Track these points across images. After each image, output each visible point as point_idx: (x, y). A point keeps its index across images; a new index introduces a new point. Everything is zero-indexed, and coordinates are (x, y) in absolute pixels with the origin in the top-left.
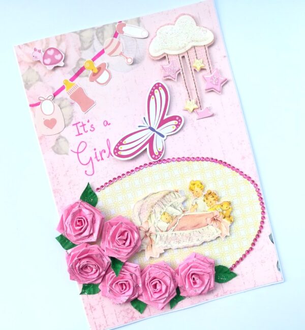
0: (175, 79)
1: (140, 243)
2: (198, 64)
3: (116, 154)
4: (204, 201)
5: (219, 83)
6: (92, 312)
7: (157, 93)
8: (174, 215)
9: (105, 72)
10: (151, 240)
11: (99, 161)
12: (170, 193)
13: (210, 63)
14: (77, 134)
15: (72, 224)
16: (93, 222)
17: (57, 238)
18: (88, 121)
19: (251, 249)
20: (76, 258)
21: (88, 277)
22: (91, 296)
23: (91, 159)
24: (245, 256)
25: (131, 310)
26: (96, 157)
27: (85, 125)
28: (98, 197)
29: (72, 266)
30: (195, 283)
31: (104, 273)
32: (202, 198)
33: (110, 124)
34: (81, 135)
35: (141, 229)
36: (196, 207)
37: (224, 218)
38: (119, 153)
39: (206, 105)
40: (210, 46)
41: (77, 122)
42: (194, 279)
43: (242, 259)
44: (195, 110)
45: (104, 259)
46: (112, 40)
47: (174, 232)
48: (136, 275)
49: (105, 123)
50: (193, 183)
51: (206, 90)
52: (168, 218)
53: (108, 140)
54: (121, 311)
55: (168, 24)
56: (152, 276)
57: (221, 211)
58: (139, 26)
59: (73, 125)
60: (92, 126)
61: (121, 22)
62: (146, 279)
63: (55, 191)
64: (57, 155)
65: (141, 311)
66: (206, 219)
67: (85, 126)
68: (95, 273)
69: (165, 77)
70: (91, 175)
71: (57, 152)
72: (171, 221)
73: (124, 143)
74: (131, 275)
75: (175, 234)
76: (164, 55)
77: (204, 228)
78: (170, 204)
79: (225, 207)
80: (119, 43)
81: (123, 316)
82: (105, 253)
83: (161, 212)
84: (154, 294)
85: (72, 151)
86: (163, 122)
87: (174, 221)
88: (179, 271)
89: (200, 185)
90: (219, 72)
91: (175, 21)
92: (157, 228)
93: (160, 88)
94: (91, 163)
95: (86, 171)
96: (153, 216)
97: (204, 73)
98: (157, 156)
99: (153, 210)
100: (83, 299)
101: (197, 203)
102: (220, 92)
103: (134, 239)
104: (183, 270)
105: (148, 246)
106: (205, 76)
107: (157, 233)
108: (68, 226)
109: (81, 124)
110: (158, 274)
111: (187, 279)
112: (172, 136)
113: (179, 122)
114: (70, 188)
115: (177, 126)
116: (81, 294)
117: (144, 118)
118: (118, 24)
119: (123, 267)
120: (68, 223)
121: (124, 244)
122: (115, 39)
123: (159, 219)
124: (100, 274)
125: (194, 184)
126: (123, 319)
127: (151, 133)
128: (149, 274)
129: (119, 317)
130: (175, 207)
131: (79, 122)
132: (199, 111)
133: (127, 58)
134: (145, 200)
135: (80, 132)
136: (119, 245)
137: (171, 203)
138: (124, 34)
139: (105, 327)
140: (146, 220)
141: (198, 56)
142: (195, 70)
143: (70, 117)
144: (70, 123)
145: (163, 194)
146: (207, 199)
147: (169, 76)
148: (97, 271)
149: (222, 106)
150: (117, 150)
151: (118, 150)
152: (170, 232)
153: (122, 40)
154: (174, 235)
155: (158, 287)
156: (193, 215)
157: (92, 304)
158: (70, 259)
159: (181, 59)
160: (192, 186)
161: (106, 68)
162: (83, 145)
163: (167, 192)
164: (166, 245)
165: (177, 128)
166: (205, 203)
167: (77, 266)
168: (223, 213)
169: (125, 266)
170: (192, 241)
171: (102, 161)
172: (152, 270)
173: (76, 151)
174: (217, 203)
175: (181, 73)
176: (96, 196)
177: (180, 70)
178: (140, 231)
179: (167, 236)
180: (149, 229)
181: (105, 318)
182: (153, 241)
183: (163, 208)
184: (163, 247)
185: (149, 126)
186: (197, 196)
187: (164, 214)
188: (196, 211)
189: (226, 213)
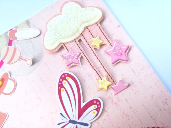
0: (79, 64)
2: (96, 42)
5: (123, 53)
7: (65, 84)
9: (9, 80)
13: (107, 37)
39: (118, 79)
40: (102, 21)
44: (109, 87)
46: (8, 48)
51: (113, 64)
55: (55, 16)
58: (29, 27)
61: (12, 29)
69: (68, 66)
76: (61, 45)
80: (15, 49)
86: (81, 112)
90: (118, 42)
91: (61, 11)
93: (67, 78)
97: (104, 48)
102: (127, 61)
106: (107, 51)
113: (98, 105)
115: (98, 109)
117: (61, 114)
118: (9, 32)
122: (10, 46)
127: (73, 127)
132: (114, 86)
133: (26, 60)
138: (18, 40)
141: (93, 34)
142: (95, 49)
147: (72, 63)
149: (134, 73)
153: (17, 46)
159: (78, 43)
161: (9, 77)
165: (98, 112)
175: (83, 56)
177: (80, 53)
185: (69, 120)
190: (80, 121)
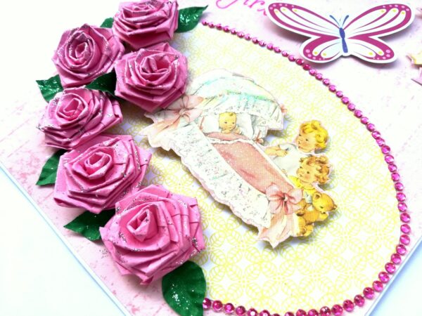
1: (162, 100)
4: (302, 161)
8: (241, 130)
10: (176, 121)
11: (245, 4)
12: (273, 102)
25: (36, 167)
32: (304, 155)
35: (185, 98)
36: (280, 153)
37: (299, 215)
47: (211, 147)
48: (102, 118)
50: (316, 124)
52: (230, 123)
54: (29, 152)
57: (308, 200)
66: (272, 183)
70: (220, 7)
72: (228, 131)
73: (294, 9)
75: (210, 150)
77: (253, 189)
78: (254, 113)
79: (319, 203)
81: (22, 160)
83: (231, 108)
84: (79, 163)
87: (230, 136)
89: (322, 139)
92: (201, 119)
93: (404, 12)
98: (313, 56)
99: (226, 96)
101: (288, 152)
104: (152, 191)
105: (163, 122)
107: (193, 123)
113: (385, 56)
115: (378, 57)
116: (38, 81)
123: (218, 112)
125: (315, 128)
126: (16, 162)
129: (17, 154)
130: (254, 123)
137: (257, 114)
140: (204, 97)
146: (308, 163)
150: (277, 6)
151: (278, 8)
152: (208, 141)
154: (207, 149)
155: (96, 164)
156: (263, 158)
157: (26, 106)
160: (309, 128)
163: (270, 97)
164: (182, 147)
165: (376, 58)
166: (299, 164)
168: (305, 207)
169: (109, 102)
170: (216, 185)
171: (249, 8)
172: (123, 142)
174: (316, 186)
178: (180, 100)
179: (197, 141)
180: (192, 109)
181: (9, 135)
182: (177, 125)
183: (239, 107)
184: (174, 145)
186: (301, 144)
187: (232, 115)
188: (274, 159)
189: (310, 213)
190: (347, 40)
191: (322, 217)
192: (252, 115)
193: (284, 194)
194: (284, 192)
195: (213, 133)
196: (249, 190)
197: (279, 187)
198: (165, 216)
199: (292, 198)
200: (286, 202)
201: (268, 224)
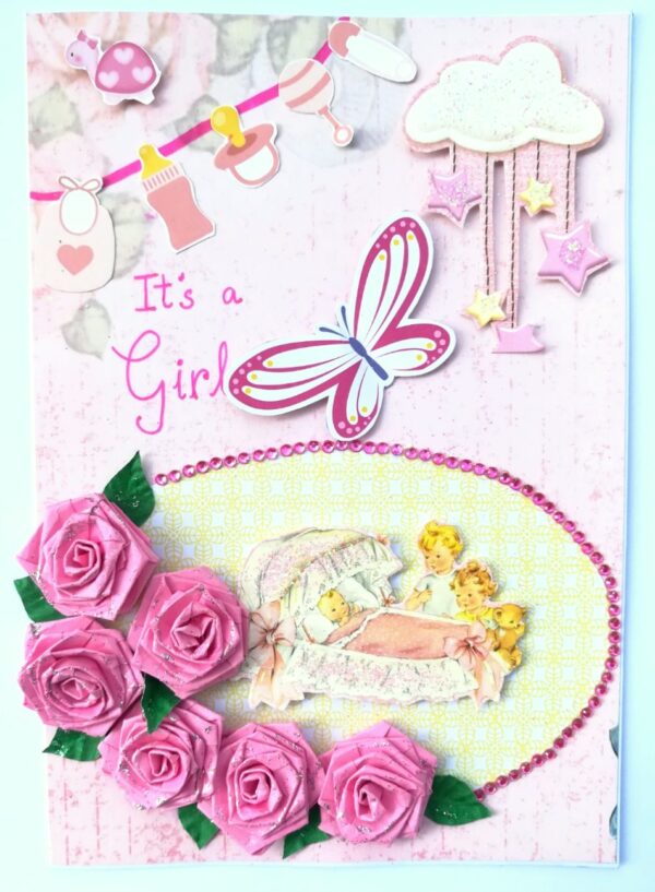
0: (459, 219)
1: (240, 657)
2: (535, 196)
3: (236, 391)
4: (453, 587)
5: (583, 266)
6: (66, 809)
7: (397, 244)
8: (359, 605)
9: (266, 149)
10: (276, 656)
11: (182, 397)
12: (362, 539)
13: (572, 200)
14: (141, 304)
15: (60, 557)
16: (120, 564)
17: (18, 583)
18: (181, 278)
19: (551, 754)
20: (47, 653)
21: (71, 714)
22: (73, 764)
23: (162, 386)
24: (527, 768)
25: (175, 832)
26: (178, 386)
27: (170, 285)
28: (156, 498)
29: (33, 670)
30: (365, 808)
31: (118, 712)
32: (449, 578)
33: (240, 301)
34: (151, 313)
35: (255, 618)
36: (424, 597)
37: (496, 649)
38: (244, 389)
39: (529, 317)
40: (582, 153)
41: (150, 272)
42: (365, 796)
43: (515, 775)
44: (492, 324)
45: (128, 676)
46: (309, 66)
47: (345, 653)
48: (204, 741)
49: (229, 294)
50: (434, 528)
51: (541, 274)
52: (338, 607)
53: (224, 344)
54: (146, 827)
55: (481, 58)
56: (252, 756)
57: (492, 626)
58: (396, 43)
59: (137, 278)
60: (188, 293)
61: (348, 19)
62: (233, 760)
63: (42, 452)
64: (71, 352)
65: (202, 841)
66: (445, 639)
67: (168, 290)
68: (92, 706)
69: (430, 206)
70: (153, 433)
71: (74, 344)
72: (345, 619)
73: (265, 364)
74: (192, 740)
75: (348, 658)
76: (445, 146)
77: (433, 663)
78: (355, 571)
79: (505, 620)
80: (326, 79)
81: (149, 842)
82: (133, 660)
83: (323, 586)
84: (241, 807)
85: (114, 349)
86: (393, 334)
87: (355, 621)
88: (331, 764)
89: (452, 541)
90: (592, 232)
91: (503, 54)
92: (300, 630)
93: (410, 233)
94: (159, 396)
95: (139, 418)
96: (297, 592)
97: (546, 222)
98: (353, 427)
99: (303, 575)
100: (51, 767)
101: (432, 588)
102: (579, 291)
103: (224, 642)
104: (341, 762)
105: (262, 670)
106: (548, 236)
108: (47, 557)
109: (158, 281)
110: (269, 756)
111: (345, 791)
112: (411, 382)
113: (439, 346)
114: (85, 455)
115: (432, 355)
116: (47, 750)
117: (343, 309)
118: (337, 22)
119: (174, 711)
120: (49, 550)
121: (193, 649)
122: (317, 63)
123: (311, 605)
124: (105, 713)
125: (436, 534)
126: (146, 849)
127: (352, 357)
128: (245, 749)
129: (136, 842)
130: (365, 584)
131: (155, 275)
132: (506, 329)
133: (337, 127)
134: (287, 543)
135: (151, 304)
136: (176, 649)
137: (359, 569)
138: (347, 58)
139: (91, 858)
140: (277, 598)
141: (543, 171)
142: (523, 210)
143: (132, 253)
144: (128, 270)
145: (342, 538)
146: (461, 584)
147: (444, 207)
148: (99, 701)
149: (576, 331)
150: (240, 379)
151: (244, 382)
152: (335, 648)
153: (336, 74)
154: (342, 659)
155: (260, 792)
156: (411, 619)
157: (72, 788)
158: (33, 650)
159: (491, 168)
160: (429, 539)
161: (272, 141)
162: (150, 340)
163: (354, 536)
164: (313, 680)
165: (431, 361)
166: (453, 594)
167: (45, 675)
168: (495, 636)
169: (184, 711)
170: (389, 690)
171: (193, 400)
172: (253, 740)
173: (126, 354)
174: (488, 603)
175: (482, 208)
176: (152, 496)
177: (480, 197)
178: (252, 626)
179: (323, 658)
180: (278, 625)
181: (98, 833)
182: (282, 660)
183: (331, 578)
184: (303, 686)
185: (352, 336)
186: (436, 568)
187: (331, 595)
188: (423, 609)
189: (505, 638)
190: (373, 355)
191: (520, 632)
192: (355, 576)
193: (465, 641)
194: (463, 638)
195: (330, 636)
196: (428, 666)
197: (453, 637)
198: (381, 778)
199: (475, 638)
200: (474, 648)
201: (474, 684)
